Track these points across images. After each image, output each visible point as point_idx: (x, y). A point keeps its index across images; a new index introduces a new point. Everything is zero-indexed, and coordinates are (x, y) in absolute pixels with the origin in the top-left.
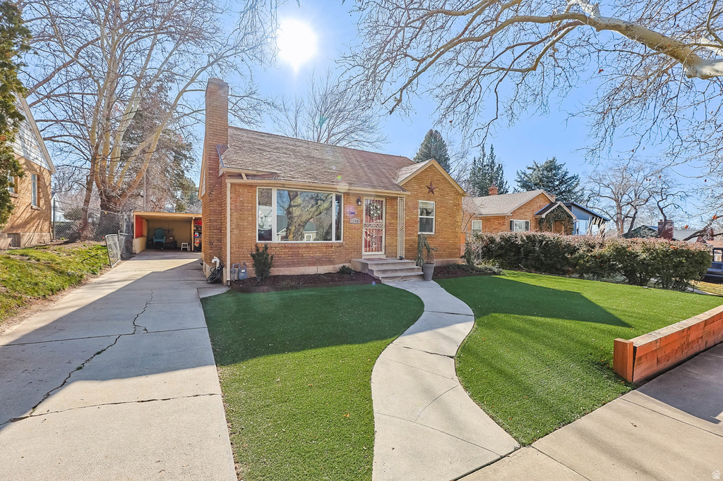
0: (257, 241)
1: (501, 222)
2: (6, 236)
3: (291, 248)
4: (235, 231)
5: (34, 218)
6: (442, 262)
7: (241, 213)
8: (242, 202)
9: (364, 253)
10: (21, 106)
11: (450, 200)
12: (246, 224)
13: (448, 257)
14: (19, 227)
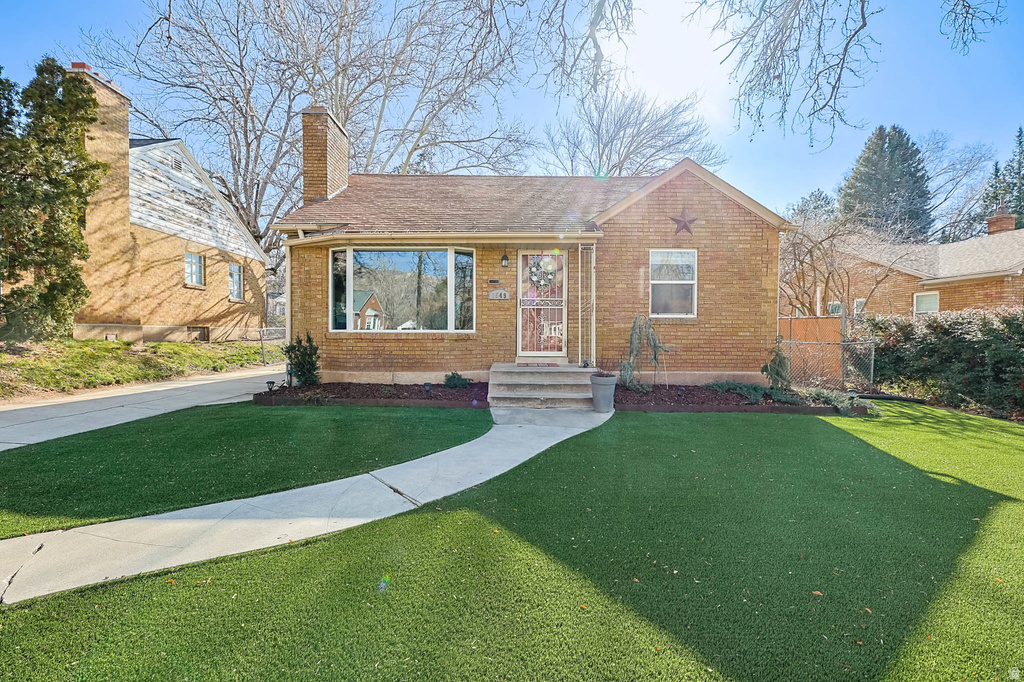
0: (331, 330)
1: (993, 291)
2: (186, 329)
3: (372, 340)
4: (299, 316)
5: (234, 312)
6: (719, 376)
7: (307, 288)
8: (308, 273)
9: (520, 352)
10: (212, 195)
11: (740, 242)
12: (314, 304)
13: (735, 368)
14: (207, 320)
